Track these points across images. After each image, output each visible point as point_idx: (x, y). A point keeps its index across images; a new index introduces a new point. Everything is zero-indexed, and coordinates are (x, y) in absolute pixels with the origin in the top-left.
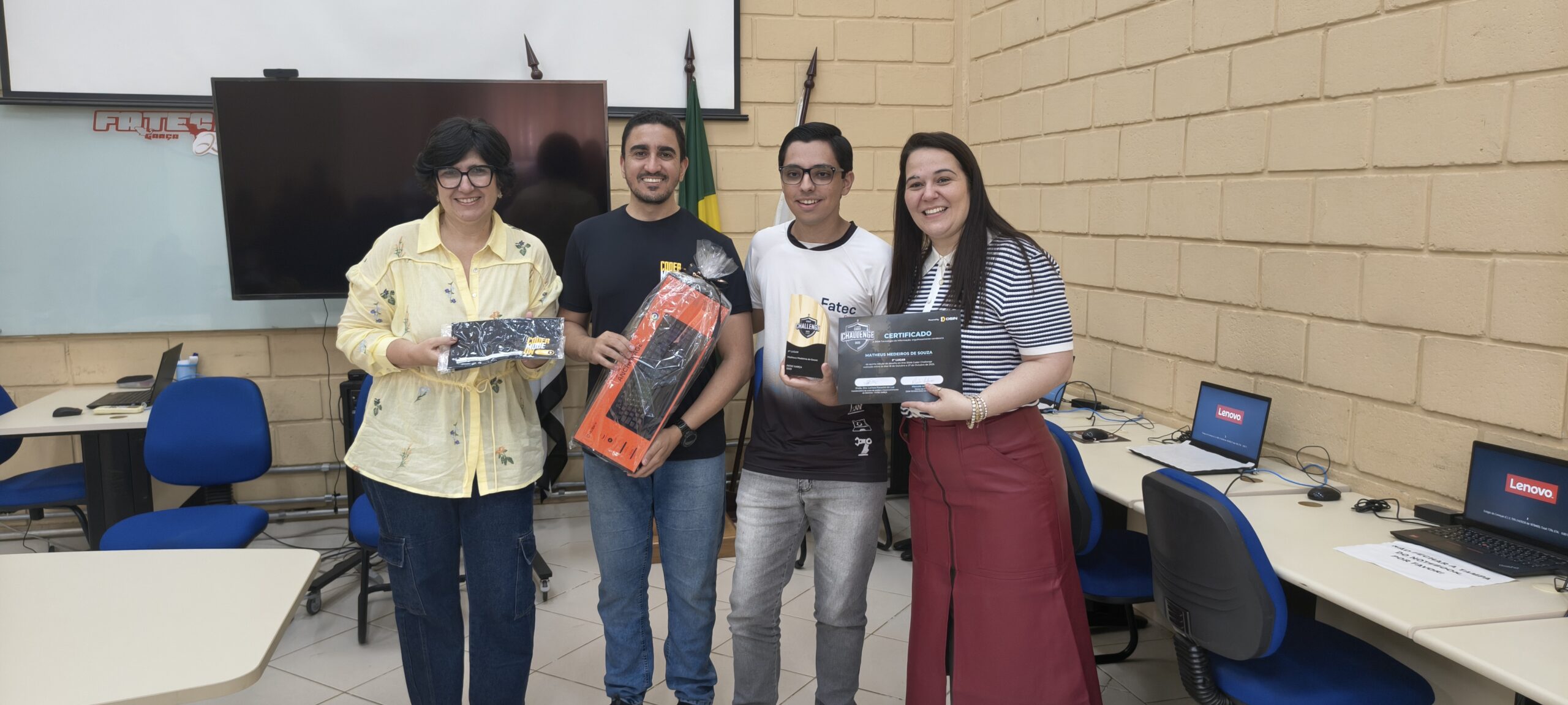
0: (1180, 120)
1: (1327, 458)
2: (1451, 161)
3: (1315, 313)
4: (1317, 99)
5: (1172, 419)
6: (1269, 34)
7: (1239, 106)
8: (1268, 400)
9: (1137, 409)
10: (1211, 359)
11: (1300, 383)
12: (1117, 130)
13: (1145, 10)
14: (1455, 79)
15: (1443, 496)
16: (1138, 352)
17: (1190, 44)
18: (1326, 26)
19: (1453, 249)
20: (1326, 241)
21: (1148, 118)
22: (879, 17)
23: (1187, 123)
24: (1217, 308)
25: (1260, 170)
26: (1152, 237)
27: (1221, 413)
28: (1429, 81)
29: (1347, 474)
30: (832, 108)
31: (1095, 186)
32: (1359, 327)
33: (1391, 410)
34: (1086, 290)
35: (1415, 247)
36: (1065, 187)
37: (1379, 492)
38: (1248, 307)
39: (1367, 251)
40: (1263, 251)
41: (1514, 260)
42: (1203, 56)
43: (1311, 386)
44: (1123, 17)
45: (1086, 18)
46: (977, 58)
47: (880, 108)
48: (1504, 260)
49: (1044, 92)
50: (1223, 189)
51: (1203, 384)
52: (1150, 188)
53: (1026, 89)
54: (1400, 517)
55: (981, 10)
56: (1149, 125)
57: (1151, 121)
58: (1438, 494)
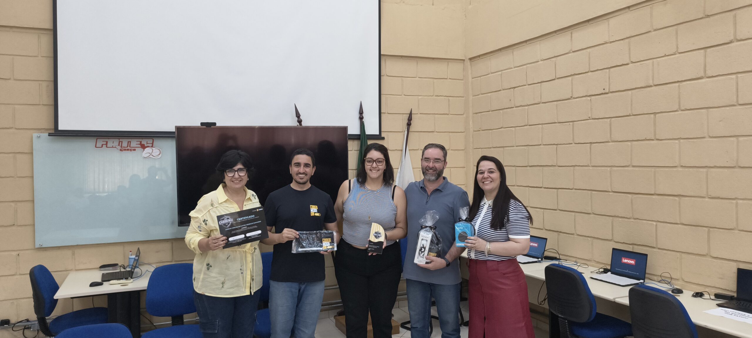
0: (587, 144)
1: (670, 277)
2: (715, 165)
3: (659, 220)
4: (653, 140)
5: (592, 263)
6: (628, 114)
7: (616, 140)
8: (646, 255)
9: (573, 259)
10: (611, 238)
11: (654, 247)
12: (555, 146)
13: (566, 101)
14: (714, 136)
15: (724, 289)
16: (572, 236)
17: (590, 116)
18: (655, 113)
19: (719, 197)
20: (662, 193)
22: (436, 96)
23: (591, 146)
24: (611, 218)
25: (628, 165)
26: (576, 189)
27: (624, 260)
28: (702, 136)
29: (680, 283)
30: (417, 133)
31: (545, 168)
32: (680, 225)
33: (698, 257)
34: (543, 210)
35: (702, 196)
36: (528, 168)
37: (699, 290)
38: (626, 218)
39: (681, 197)
40: (632, 196)
41: (746, 201)
42: (596, 120)
43: (659, 249)
44: (555, 103)
45: (536, 102)
46: (476, 113)
47: (436, 133)
48: (741, 201)
49: (515, 129)
50: (610, 172)
51: (614, 249)
52: (574, 170)
53: (504, 127)
54: (712, 298)
55: (478, 94)
56: (571, 145)
57: (572, 144)
58: (721, 289)
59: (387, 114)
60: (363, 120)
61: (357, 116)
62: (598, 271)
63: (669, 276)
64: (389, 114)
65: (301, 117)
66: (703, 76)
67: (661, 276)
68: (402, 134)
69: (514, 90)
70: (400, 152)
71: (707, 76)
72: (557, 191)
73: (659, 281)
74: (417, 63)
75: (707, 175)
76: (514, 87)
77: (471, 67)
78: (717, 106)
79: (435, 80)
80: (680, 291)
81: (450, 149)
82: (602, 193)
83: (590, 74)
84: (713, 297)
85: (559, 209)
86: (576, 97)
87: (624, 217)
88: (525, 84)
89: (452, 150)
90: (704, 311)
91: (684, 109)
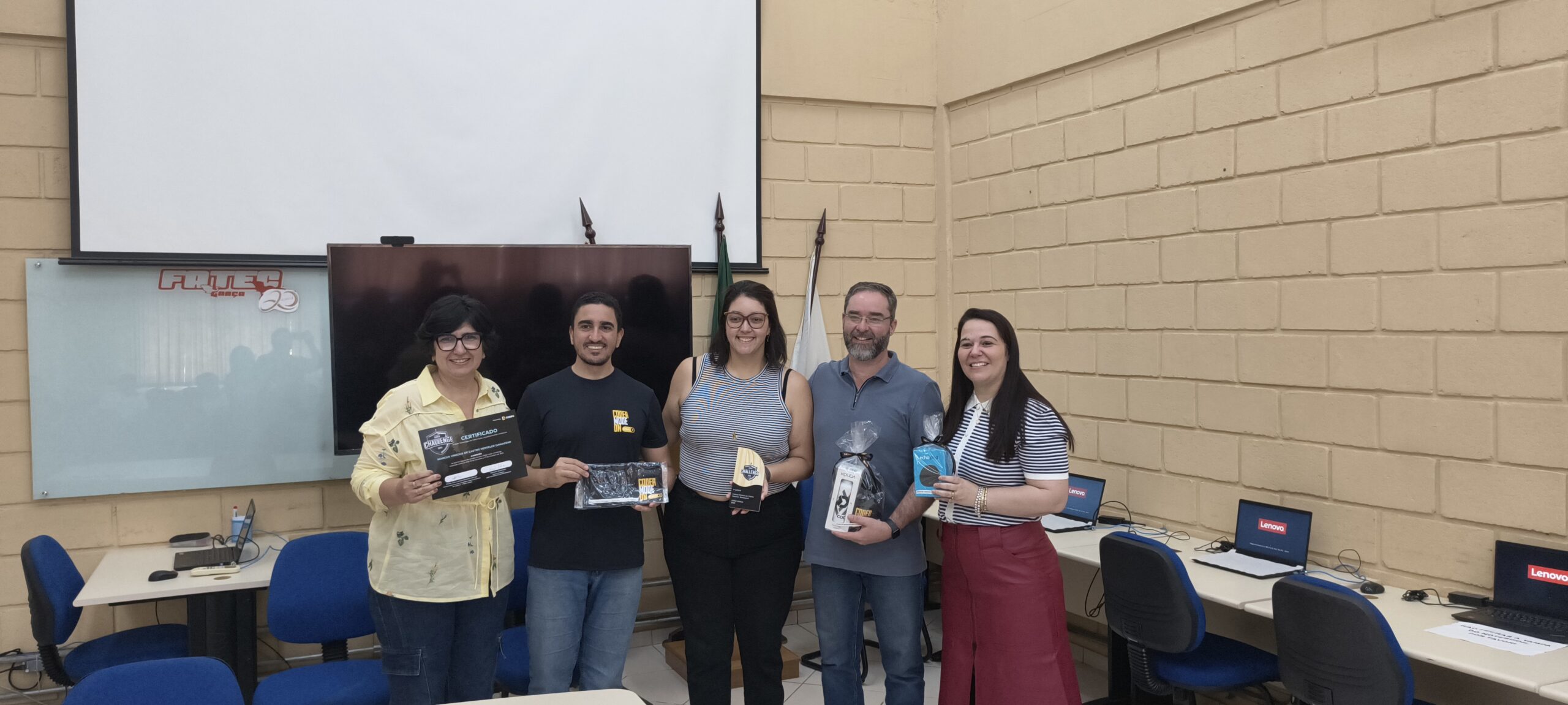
0: (1190, 284)
1: (1358, 558)
2: (1452, 328)
3: (1336, 442)
4: (1324, 275)
5: (1197, 531)
6: (1275, 222)
7: (1248, 276)
8: (1310, 514)
9: (1160, 523)
10: (1235, 479)
11: (1325, 498)
12: (1123, 288)
13: (1146, 195)
14: (1450, 267)
15: (1467, 584)
16: (1157, 474)
17: (1195, 225)
18: (1329, 220)
19: (1460, 394)
20: (1343, 386)
21: (1155, 281)
22: (875, 183)
23: (1196, 287)
24: (1237, 437)
25: (1272, 328)
26: (1165, 378)
27: (1263, 525)
28: (1426, 268)
29: (1377, 571)
30: (838, 261)
31: (1100, 334)
32: (1379, 453)
33: (1413, 518)
34: (1096, 421)
35: (1425, 391)
36: (1068, 333)
37: (1417, 585)
38: (1269, 437)
39: (1382, 394)
40: (1281, 393)
41: (1514, 403)
42: (1208, 235)
43: (1336, 501)
44: (1124, 198)
45: (1085, 197)
46: (960, 220)
47: (875, 261)
48: (1505, 403)
49: (1041, 252)
50: (1236, 341)
51: (1242, 501)
52: (1161, 337)
53: (1018, 249)
54: (1443, 603)
55: (965, 179)
56: (1156, 286)
57: (1157, 283)
58: (1462, 583)
59: (773, 221)
60: (724, 233)
61: (711, 223)
62: (1209, 546)
63: (1355, 557)
64: (776, 221)
65: (593, 227)
66: (1430, 143)
67: (1338, 557)
68: (806, 261)
69: (1038, 170)
70: (800, 300)
71: (1437, 143)
72: (1126, 382)
73: (1334, 567)
74: (837, 114)
75: (1436, 348)
76: (1038, 164)
77: (950, 123)
78: (1458, 206)
79: (874, 150)
80: (1378, 589)
81: (905, 294)
82: (1219, 385)
83: (1195, 137)
84: (1445, 601)
85: (1130, 418)
86: (1166, 186)
87: (1264, 436)
88: (1061, 159)
89: (908, 295)
90: (1426, 630)
91: (1390, 212)
